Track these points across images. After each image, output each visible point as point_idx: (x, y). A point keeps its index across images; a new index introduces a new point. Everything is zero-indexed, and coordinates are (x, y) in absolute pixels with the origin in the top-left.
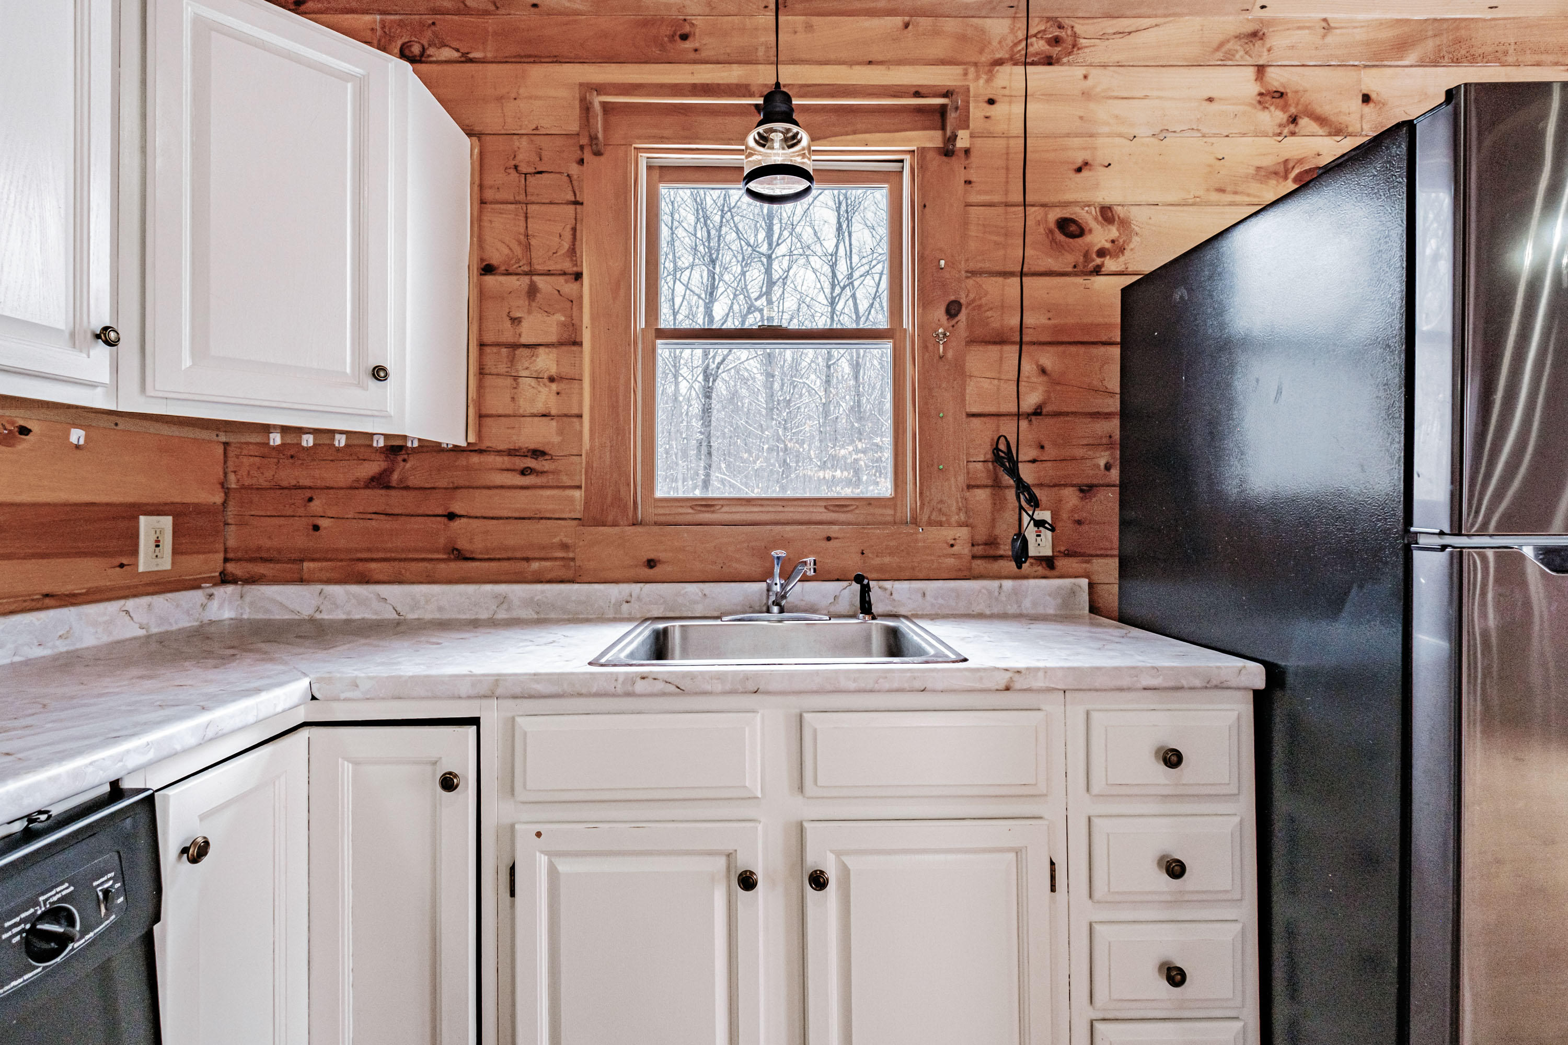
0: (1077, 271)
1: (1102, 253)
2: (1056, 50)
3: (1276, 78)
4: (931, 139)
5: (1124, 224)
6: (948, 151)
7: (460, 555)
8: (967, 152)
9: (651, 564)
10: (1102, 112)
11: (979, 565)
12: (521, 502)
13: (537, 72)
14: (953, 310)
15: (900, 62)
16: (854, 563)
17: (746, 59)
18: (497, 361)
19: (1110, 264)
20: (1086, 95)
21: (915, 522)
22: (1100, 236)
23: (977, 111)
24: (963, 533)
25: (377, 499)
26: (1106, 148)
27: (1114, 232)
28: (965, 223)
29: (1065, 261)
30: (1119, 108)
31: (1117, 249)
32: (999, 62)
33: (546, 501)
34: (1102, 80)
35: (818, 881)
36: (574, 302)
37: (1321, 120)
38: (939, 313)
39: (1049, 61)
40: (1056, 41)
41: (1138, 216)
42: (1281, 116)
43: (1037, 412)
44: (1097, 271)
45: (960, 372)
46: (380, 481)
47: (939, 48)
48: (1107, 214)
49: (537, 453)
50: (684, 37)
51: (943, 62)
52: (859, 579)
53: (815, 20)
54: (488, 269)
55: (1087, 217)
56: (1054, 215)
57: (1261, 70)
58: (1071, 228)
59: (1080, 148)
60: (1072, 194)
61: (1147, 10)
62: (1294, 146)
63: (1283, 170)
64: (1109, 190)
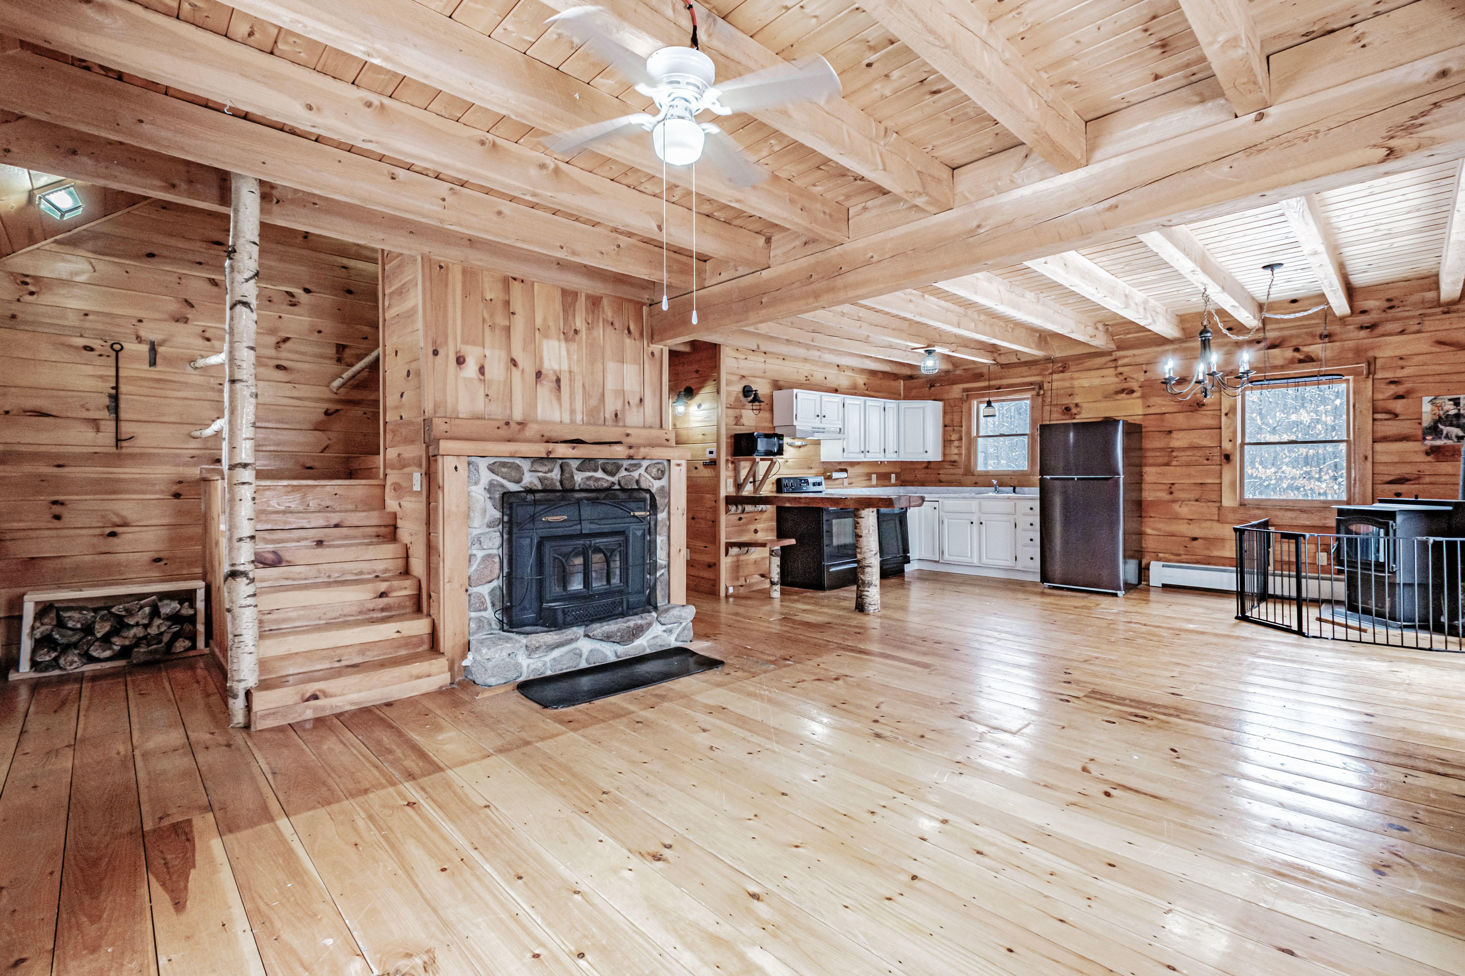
0: (1069, 419)
1: (1075, 414)
2: (1064, 369)
3: (1120, 370)
4: (1035, 392)
5: (1081, 407)
6: (1038, 395)
7: (941, 481)
8: (1043, 394)
9: (976, 483)
10: (1076, 383)
12: (952, 471)
13: (954, 386)
16: (1014, 484)
17: (996, 379)
18: (947, 444)
19: (1077, 417)
20: (1072, 379)
22: (1074, 411)
23: (1045, 385)
25: (927, 471)
26: (1076, 391)
27: (1078, 410)
29: (1067, 417)
30: (1079, 381)
31: (1079, 413)
33: (956, 471)
34: (1076, 375)
36: (961, 432)
37: (1133, 378)
39: (1063, 372)
40: (1064, 367)
41: (1084, 405)
42: (1122, 378)
44: (1074, 419)
46: (927, 468)
47: (1037, 372)
48: (1077, 405)
49: (955, 462)
50: (983, 376)
51: (1037, 375)
52: (1015, 486)
54: (945, 426)
55: (1072, 406)
56: (1065, 406)
57: (1116, 368)
58: (1068, 409)
59: (1069, 391)
60: (1066, 401)
61: (1086, 358)
62: (1125, 385)
63: (1123, 391)
64: (1077, 400)
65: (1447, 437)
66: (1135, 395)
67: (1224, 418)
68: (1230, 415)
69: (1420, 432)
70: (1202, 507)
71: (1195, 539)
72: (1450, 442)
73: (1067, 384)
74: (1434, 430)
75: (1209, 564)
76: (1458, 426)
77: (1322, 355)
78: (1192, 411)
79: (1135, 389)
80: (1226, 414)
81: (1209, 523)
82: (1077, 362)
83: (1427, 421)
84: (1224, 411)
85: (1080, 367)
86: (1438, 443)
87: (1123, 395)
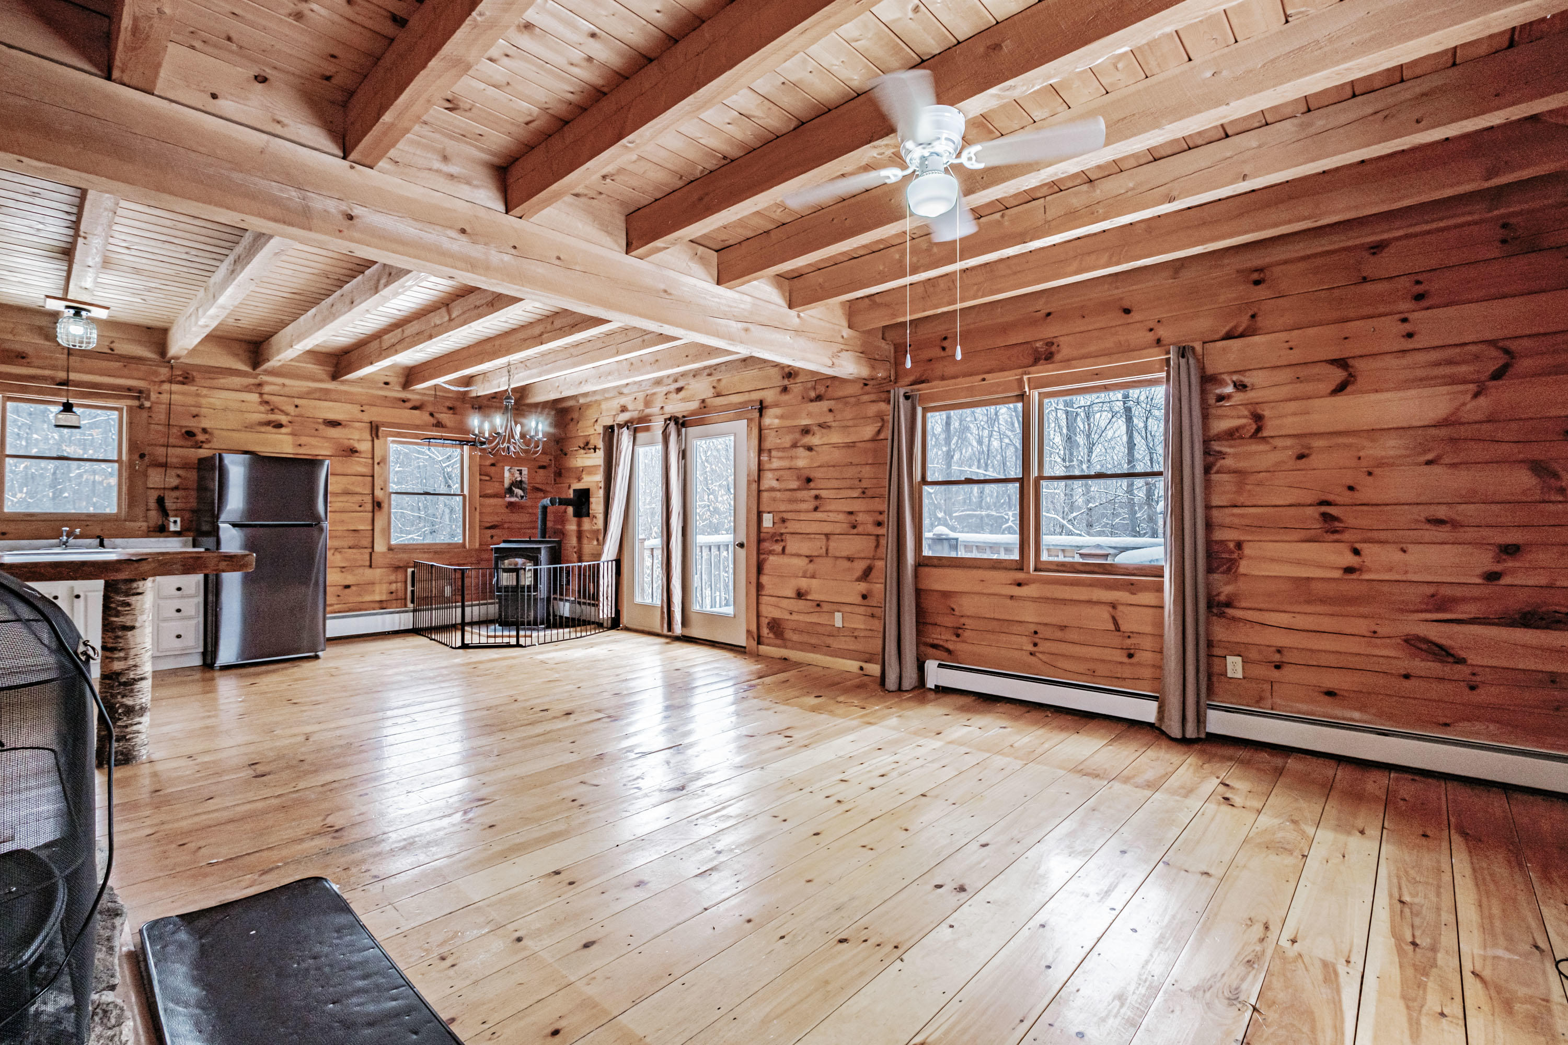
0: (192, 447)
1: (202, 442)
2: (185, 380)
3: (266, 397)
4: (136, 403)
5: (211, 434)
6: (141, 407)
8: (150, 408)
9: (4, 534)
10: (204, 401)
11: (152, 534)
14: (142, 456)
15: (122, 377)
16: (98, 533)
17: (54, 368)
19: (205, 446)
20: (198, 395)
21: (125, 520)
22: (201, 437)
23: (153, 396)
24: (145, 524)
26: (204, 411)
27: (207, 436)
28: (149, 430)
29: (190, 443)
30: (210, 400)
31: (209, 441)
32: (163, 382)
34: (204, 391)
35: (78, 597)
37: (282, 411)
38: (136, 456)
39: (184, 384)
40: (186, 378)
41: (216, 432)
42: (268, 408)
43: (176, 488)
44: (200, 447)
45: (146, 475)
47: (141, 374)
48: (205, 431)
50: (23, 358)
51: (139, 379)
52: (98, 537)
53: (85, 360)
55: (197, 431)
56: (183, 430)
57: (261, 394)
58: (190, 434)
59: (194, 410)
60: (191, 424)
61: (221, 373)
62: (272, 417)
63: (268, 423)
64: (205, 424)
65: (517, 496)
66: (283, 430)
67: (376, 466)
68: (382, 464)
69: (503, 492)
70: (355, 554)
71: (347, 587)
72: (517, 500)
73: (190, 400)
74: (510, 491)
75: (360, 610)
76: (521, 489)
77: (449, 424)
78: (346, 456)
79: (284, 423)
80: (378, 464)
81: (361, 570)
82: (207, 375)
83: (507, 483)
84: (376, 461)
85: (208, 383)
86: (513, 499)
87: (270, 429)
